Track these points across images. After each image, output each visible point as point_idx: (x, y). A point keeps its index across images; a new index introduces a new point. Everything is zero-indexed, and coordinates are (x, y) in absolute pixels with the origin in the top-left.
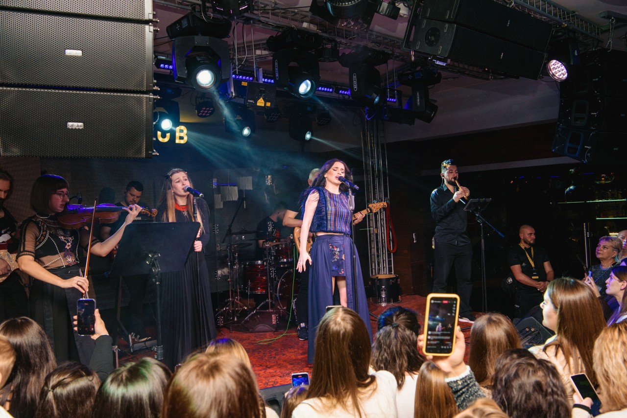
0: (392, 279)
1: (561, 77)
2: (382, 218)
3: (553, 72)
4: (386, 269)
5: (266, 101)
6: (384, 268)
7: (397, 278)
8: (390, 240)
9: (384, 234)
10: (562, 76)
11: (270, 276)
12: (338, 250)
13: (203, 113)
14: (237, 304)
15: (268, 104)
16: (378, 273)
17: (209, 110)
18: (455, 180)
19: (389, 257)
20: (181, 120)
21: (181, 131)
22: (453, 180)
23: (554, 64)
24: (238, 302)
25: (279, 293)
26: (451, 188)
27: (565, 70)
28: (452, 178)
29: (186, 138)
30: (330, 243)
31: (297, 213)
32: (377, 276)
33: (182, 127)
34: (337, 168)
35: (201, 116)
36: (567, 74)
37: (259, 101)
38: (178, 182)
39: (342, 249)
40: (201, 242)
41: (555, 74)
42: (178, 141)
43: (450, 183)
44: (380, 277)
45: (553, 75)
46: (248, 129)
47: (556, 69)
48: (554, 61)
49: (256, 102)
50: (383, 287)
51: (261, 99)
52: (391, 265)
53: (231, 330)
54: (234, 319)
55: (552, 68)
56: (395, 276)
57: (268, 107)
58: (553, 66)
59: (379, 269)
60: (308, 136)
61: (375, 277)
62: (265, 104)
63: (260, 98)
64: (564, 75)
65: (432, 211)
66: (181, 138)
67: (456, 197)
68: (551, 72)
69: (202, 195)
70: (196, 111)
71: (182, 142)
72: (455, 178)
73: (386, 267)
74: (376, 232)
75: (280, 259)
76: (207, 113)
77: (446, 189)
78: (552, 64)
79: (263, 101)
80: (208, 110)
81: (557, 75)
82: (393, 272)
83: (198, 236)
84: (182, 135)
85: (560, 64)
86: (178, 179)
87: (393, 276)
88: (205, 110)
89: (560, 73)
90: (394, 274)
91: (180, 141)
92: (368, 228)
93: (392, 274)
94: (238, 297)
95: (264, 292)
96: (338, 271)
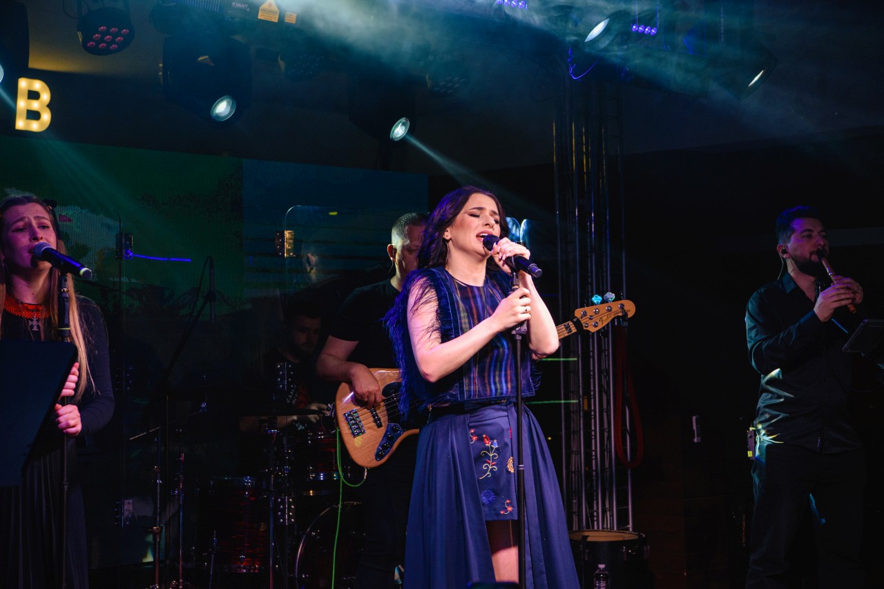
0: (628, 543)
2: (603, 367)
4: (612, 515)
5: (283, 8)
6: (604, 512)
7: (641, 542)
8: (624, 431)
9: (609, 416)
12: (495, 446)
13: (102, 40)
16: (588, 527)
17: (118, 34)
18: (820, 259)
19: (622, 480)
20: (34, 64)
21: (34, 95)
22: (814, 258)
25: (300, 573)
26: (805, 282)
28: (811, 254)
29: (46, 117)
30: (471, 428)
31: (357, 342)
32: (586, 534)
33: (38, 85)
34: (480, 209)
35: (94, 51)
37: (265, 7)
38: (21, 230)
40: (75, 407)
42: (21, 124)
43: (805, 266)
44: (593, 536)
46: (228, 103)
49: (254, 9)
50: (602, 566)
51: (271, 1)
52: (628, 505)
56: (637, 537)
59: (592, 516)
60: (399, 131)
61: (578, 537)
62: (282, 17)
63: (266, 2)
65: (749, 346)
66: (33, 115)
67: (822, 306)
70: (79, 34)
71: (35, 126)
72: (820, 253)
73: (611, 510)
74: (586, 408)
75: (309, 473)
76: (113, 42)
77: (793, 286)
79: (275, 8)
80: (115, 35)
82: (630, 526)
83: (68, 391)
84: (35, 105)
86: (21, 220)
87: (630, 535)
88: (107, 33)
90: (634, 530)
91: (28, 125)
92: (563, 402)
93: (628, 529)
94: (178, 581)
95: (255, 569)
96: (497, 506)
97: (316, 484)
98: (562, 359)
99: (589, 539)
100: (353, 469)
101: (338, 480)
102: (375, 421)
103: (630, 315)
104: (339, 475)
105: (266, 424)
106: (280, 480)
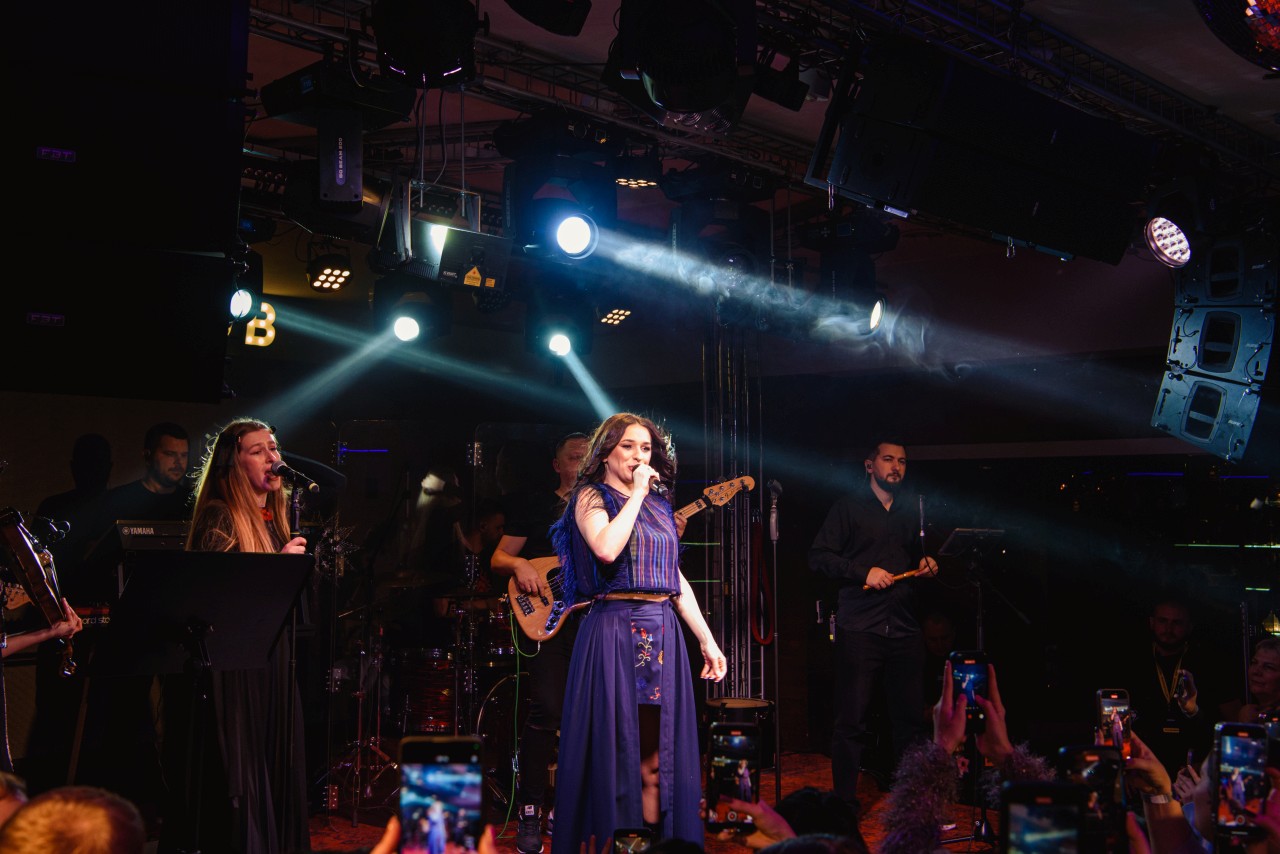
0: (760, 710)
1: (1175, 257)
2: (741, 557)
3: (1159, 244)
4: (747, 684)
5: (484, 275)
6: (740, 681)
7: (771, 708)
8: (759, 614)
9: (745, 599)
10: (1179, 255)
11: (462, 687)
12: (650, 640)
13: (325, 281)
14: (374, 754)
15: (491, 283)
16: (726, 695)
17: (340, 276)
19: (755, 655)
20: (266, 290)
21: (264, 316)
23: (1160, 227)
24: (376, 749)
25: (481, 732)
27: (1185, 244)
29: (271, 334)
30: (632, 621)
32: (725, 701)
33: (268, 307)
36: (1189, 251)
37: (470, 274)
38: (257, 453)
39: (660, 637)
41: (1162, 249)
42: (250, 340)
44: (730, 703)
45: (1159, 251)
47: (1165, 238)
48: (1161, 221)
49: (461, 276)
51: (475, 269)
52: (760, 675)
53: (355, 820)
54: (363, 791)
55: (1155, 234)
56: (767, 705)
57: (489, 289)
58: (1159, 232)
59: (730, 685)
61: (717, 704)
62: (483, 282)
63: (472, 268)
64: (1183, 253)
66: (260, 332)
68: (1153, 245)
69: (314, 487)
70: (308, 275)
71: (261, 342)
73: (746, 680)
74: (727, 593)
75: (489, 647)
78: (1156, 225)
79: (478, 275)
80: (338, 277)
81: (1167, 252)
82: (762, 694)
84: (262, 324)
85: (1175, 227)
86: (258, 445)
87: (760, 703)
89: (1175, 248)
90: (765, 698)
91: (256, 340)
92: (707, 581)
93: (760, 697)
94: (376, 737)
95: (440, 728)
96: (647, 692)
97: (495, 657)
98: (707, 544)
99: (727, 706)
100: (527, 642)
101: (515, 655)
102: (542, 601)
103: (751, 488)
104: (515, 648)
105: (454, 606)
106: (464, 653)
